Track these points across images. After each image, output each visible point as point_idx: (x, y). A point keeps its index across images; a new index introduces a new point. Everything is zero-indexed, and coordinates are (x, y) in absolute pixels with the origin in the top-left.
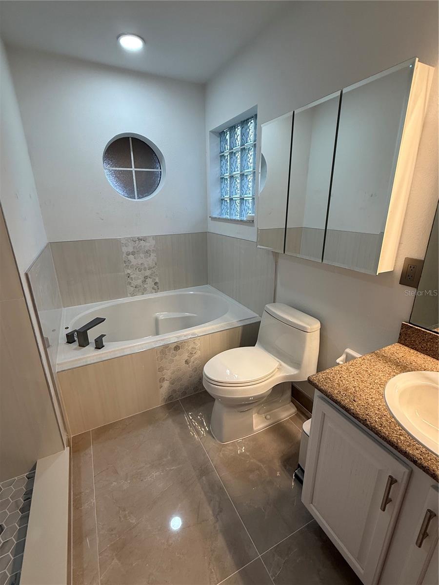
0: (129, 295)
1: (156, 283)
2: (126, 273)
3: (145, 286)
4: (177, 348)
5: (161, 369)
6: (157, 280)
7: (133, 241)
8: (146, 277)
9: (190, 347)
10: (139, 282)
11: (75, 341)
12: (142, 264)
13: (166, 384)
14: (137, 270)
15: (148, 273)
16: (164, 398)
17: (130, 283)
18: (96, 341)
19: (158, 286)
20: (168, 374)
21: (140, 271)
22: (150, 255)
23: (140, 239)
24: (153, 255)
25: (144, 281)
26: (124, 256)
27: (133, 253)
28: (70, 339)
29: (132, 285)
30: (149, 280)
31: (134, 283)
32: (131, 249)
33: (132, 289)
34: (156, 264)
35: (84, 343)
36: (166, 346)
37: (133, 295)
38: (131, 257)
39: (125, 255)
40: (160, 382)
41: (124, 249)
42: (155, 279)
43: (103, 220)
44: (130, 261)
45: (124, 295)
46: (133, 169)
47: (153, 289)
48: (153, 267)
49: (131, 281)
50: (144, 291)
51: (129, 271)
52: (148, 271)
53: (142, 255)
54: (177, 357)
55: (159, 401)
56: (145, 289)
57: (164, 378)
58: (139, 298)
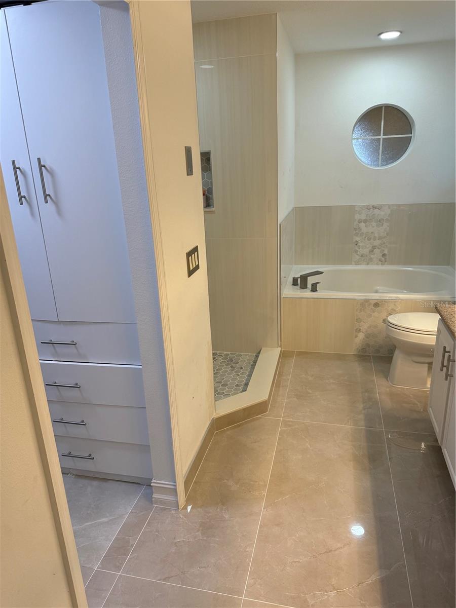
0: (353, 263)
1: (384, 255)
2: (354, 240)
3: (372, 256)
4: (376, 305)
5: (359, 320)
6: (386, 252)
7: (367, 208)
8: (374, 247)
9: (390, 308)
10: (366, 251)
11: (298, 285)
12: (372, 233)
13: (361, 336)
14: (366, 239)
15: (377, 243)
16: (358, 349)
17: (356, 251)
18: (313, 285)
19: (385, 259)
20: (365, 326)
21: (368, 240)
22: (383, 224)
23: (374, 207)
24: (386, 225)
25: (371, 251)
26: (355, 224)
27: (365, 221)
28: (295, 282)
29: (358, 253)
30: (377, 251)
31: (361, 251)
32: (363, 217)
33: (358, 257)
34: (387, 234)
35: (304, 286)
36: (367, 301)
37: (357, 263)
38: (362, 225)
39: (357, 222)
40: (356, 332)
41: (357, 217)
42: (384, 251)
43: (342, 187)
44: (360, 229)
45: (349, 262)
46: (382, 137)
47: (380, 260)
48: (384, 238)
49: (358, 249)
50: (369, 261)
51: (358, 239)
52: (378, 241)
53: (374, 224)
54: (376, 314)
55: (352, 350)
56: (371, 260)
57: (360, 329)
58: (362, 267)
